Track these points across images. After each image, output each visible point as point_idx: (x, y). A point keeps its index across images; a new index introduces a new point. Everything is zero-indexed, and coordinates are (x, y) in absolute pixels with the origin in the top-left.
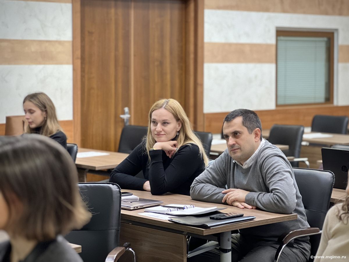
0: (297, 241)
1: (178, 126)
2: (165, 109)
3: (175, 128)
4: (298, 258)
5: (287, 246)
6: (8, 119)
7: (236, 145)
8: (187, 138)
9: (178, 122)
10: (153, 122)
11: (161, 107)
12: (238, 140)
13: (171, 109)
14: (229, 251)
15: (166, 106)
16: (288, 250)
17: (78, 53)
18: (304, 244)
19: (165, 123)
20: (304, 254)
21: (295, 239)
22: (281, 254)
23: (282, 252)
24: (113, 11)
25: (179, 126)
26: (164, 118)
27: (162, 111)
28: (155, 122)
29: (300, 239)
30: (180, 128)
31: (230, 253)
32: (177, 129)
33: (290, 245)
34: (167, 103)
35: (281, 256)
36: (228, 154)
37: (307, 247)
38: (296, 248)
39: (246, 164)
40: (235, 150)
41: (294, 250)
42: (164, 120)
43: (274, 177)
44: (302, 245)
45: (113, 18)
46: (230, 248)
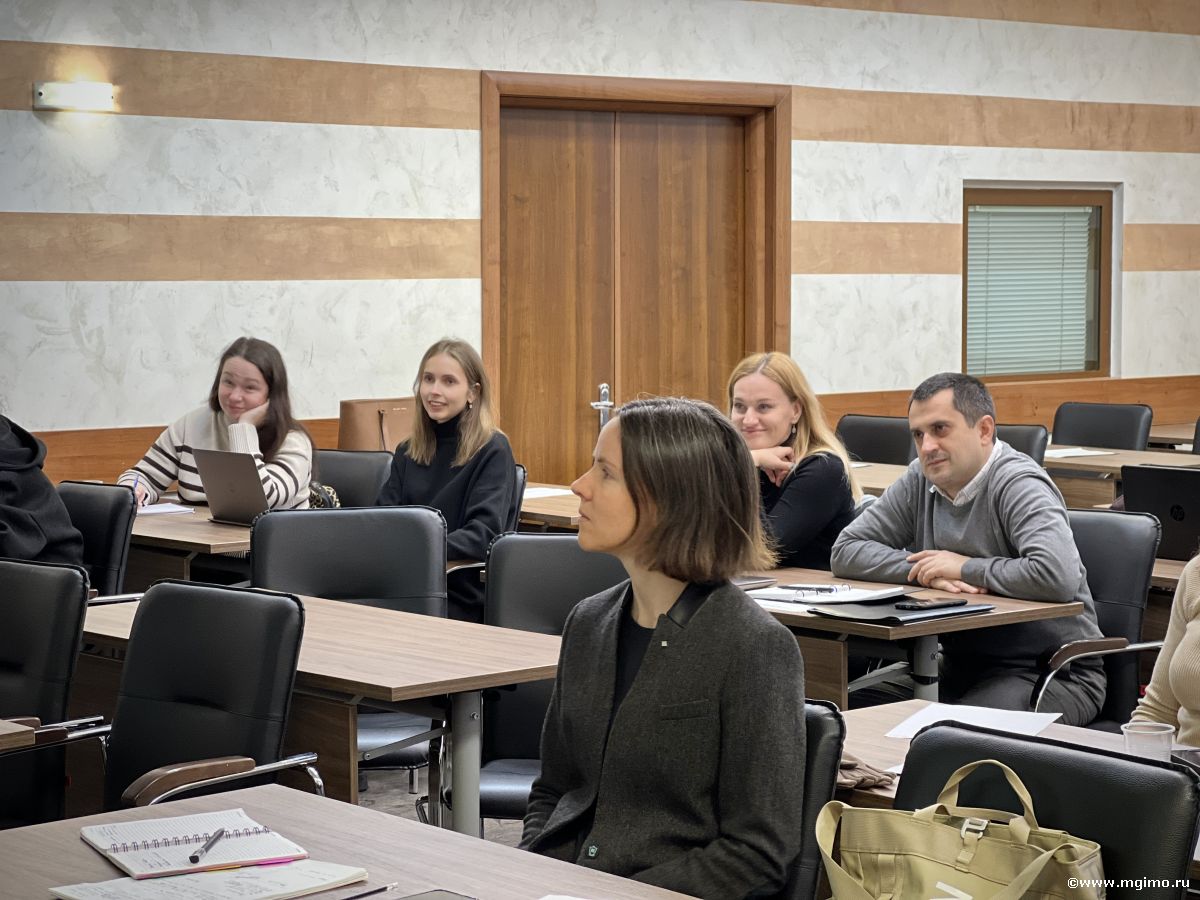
0: (1078, 667)
1: (793, 413)
2: (763, 373)
3: (786, 416)
4: (1079, 704)
5: (1055, 677)
6: (346, 407)
7: (940, 451)
8: (814, 440)
9: (794, 404)
10: (736, 405)
11: (753, 371)
12: (943, 441)
13: (776, 374)
14: (933, 680)
15: (764, 368)
16: (1058, 686)
17: (495, 249)
18: (1091, 675)
19: (763, 406)
20: (1092, 697)
21: (1073, 663)
22: (1044, 693)
23: (1046, 690)
24: (572, 145)
25: (797, 412)
26: (762, 395)
27: (756, 379)
28: (741, 406)
29: (1083, 663)
30: (798, 416)
31: (936, 684)
32: (793, 419)
33: (1062, 676)
34: (768, 360)
35: (1043, 698)
36: (917, 475)
37: (1100, 681)
38: (1076, 683)
39: (963, 494)
40: (937, 462)
41: (1072, 687)
42: (761, 400)
43: (1028, 523)
44: (1088, 676)
45: (573, 164)
46: (936, 675)
